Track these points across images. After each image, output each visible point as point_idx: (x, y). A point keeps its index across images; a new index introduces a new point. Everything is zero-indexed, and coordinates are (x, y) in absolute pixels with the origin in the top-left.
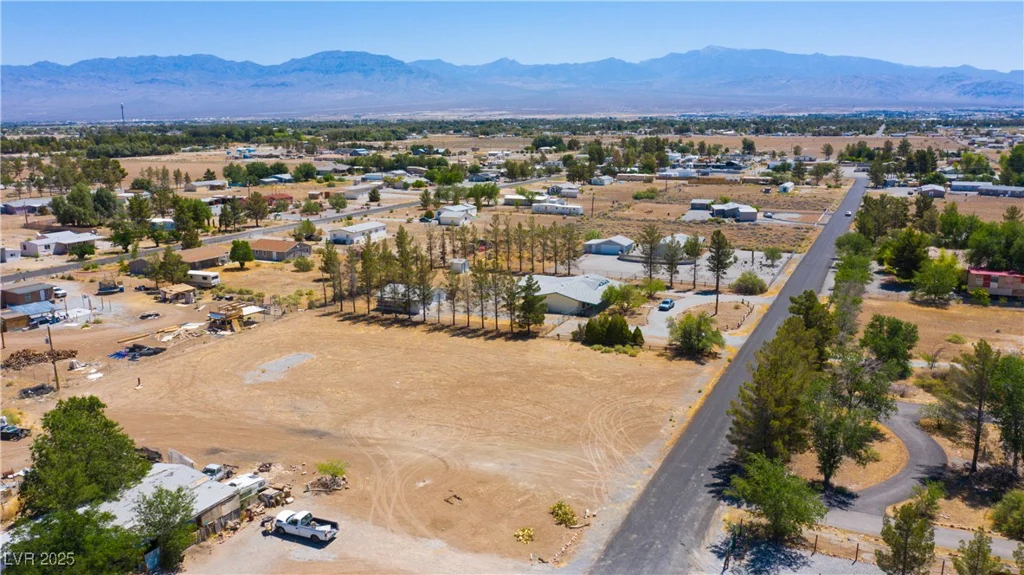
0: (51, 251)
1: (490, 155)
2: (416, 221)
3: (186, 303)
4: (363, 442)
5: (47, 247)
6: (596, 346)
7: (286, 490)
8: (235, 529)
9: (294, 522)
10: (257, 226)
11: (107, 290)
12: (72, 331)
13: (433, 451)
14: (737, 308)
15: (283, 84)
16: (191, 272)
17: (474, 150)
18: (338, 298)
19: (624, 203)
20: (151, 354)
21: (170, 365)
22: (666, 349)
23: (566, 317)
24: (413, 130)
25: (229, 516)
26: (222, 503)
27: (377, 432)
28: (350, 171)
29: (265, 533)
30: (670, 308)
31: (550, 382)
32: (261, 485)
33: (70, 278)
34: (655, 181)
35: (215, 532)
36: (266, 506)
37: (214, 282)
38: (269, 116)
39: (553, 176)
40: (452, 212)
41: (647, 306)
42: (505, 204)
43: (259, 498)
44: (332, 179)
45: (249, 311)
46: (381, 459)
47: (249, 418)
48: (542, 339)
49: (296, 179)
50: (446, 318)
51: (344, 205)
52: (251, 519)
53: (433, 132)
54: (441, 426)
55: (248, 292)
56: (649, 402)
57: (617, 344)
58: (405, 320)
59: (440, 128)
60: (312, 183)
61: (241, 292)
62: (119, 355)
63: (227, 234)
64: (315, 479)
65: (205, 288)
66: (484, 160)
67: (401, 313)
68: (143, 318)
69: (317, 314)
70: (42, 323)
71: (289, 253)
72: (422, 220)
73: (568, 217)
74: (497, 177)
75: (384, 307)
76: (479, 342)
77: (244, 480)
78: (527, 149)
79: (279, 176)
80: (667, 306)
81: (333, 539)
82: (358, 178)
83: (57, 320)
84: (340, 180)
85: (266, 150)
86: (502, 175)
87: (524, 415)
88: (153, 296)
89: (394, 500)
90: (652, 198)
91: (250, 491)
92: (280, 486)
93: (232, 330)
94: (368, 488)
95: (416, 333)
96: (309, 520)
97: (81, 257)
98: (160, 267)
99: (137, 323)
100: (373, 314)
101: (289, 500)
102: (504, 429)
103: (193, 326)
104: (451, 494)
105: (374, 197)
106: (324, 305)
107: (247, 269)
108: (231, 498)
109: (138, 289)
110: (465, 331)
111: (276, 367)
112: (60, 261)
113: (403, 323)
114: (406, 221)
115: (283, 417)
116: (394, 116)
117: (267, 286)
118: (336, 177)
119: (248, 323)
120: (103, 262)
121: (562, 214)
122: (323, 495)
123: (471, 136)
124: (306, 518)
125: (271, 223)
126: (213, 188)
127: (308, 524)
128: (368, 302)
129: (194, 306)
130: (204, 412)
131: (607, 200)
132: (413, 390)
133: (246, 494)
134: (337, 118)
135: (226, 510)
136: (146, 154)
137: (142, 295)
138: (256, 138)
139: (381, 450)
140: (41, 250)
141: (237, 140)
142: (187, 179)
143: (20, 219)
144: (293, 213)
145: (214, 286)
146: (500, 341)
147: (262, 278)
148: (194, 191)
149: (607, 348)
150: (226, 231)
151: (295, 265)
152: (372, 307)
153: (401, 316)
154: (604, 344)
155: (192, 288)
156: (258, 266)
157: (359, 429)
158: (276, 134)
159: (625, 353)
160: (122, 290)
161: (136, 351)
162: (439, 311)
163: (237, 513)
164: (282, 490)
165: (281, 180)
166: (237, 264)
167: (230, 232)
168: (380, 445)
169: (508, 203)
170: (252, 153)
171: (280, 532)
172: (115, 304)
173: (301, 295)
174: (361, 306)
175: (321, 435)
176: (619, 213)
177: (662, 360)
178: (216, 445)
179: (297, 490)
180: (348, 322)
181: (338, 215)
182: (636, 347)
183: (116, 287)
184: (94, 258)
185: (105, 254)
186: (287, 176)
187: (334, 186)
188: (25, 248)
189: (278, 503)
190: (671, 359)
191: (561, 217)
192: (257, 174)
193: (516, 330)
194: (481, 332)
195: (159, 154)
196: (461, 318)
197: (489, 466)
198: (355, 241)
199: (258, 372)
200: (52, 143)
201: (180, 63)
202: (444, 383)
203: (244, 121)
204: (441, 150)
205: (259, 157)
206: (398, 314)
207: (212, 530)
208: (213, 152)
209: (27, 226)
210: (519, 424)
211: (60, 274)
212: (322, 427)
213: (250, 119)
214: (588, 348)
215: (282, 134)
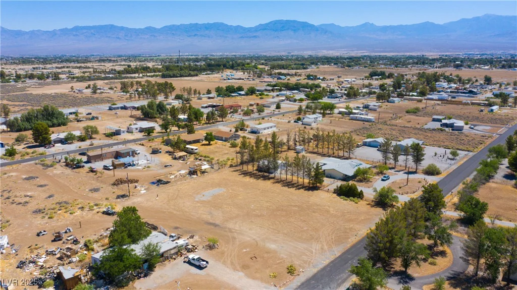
0: (138, 131)
1: (345, 81)
2: (292, 121)
3: (183, 160)
4: (230, 230)
5: (137, 129)
6: (342, 197)
7: (196, 246)
8: (175, 259)
9: (194, 259)
10: (222, 121)
11: (155, 152)
12: (139, 170)
13: (254, 237)
14: (420, 182)
15: (255, 37)
16: (187, 146)
17: (339, 77)
18: (242, 163)
19: (399, 115)
20: (164, 184)
21: (170, 189)
22: (373, 201)
23: (336, 180)
24: (313, 63)
25: (174, 254)
26: (171, 249)
27: (237, 227)
28: (273, 90)
29: (184, 262)
30: (387, 180)
31: (314, 212)
32: (187, 244)
33: (143, 145)
34: (424, 101)
35: (168, 259)
36: (188, 252)
37: (196, 151)
38: (247, 52)
39: (371, 96)
40: (310, 118)
41: (377, 177)
42: (338, 113)
43: (186, 249)
44: (263, 94)
45: (206, 166)
46: (234, 238)
47: (192, 215)
48: (320, 191)
49: (247, 94)
50: (284, 176)
51: (263, 111)
52: (181, 256)
53: (323, 65)
54: (261, 227)
55: (208, 157)
56: (351, 226)
57: (351, 196)
58: (267, 176)
59: (328, 62)
60: (254, 96)
61: (205, 157)
62: (153, 183)
63: (209, 125)
64: (207, 243)
65: (192, 154)
66: (341, 84)
67: (266, 172)
68: (166, 166)
69: (233, 170)
70: (129, 166)
71: (230, 138)
72: (295, 122)
73: (366, 123)
74: (342, 96)
75: (260, 169)
76: (293, 190)
77: (181, 242)
78: (366, 77)
79: (239, 92)
80: (385, 179)
81: (206, 267)
82: (275, 94)
83: (134, 165)
84: (267, 95)
85: (239, 74)
86: (345, 94)
87: (296, 226)
88: (171, 156)
89: (233, 255)
90: (416, 113)
91: (182, 246)
92: (194, 245)
93: (197, 175)
94: (226, 249)
95: (268, 183)
96: (199, 259)
97: (149, 134)
98: (175, 144)
99: (163, 169)
100: (255, 172)
101: (196, 250)
102: (285, 232)
103: (183, 172)
104: (254, 256)
105: (278, 107)
106: (236, 166)
107: (211, 145)
108: (175, 248)
109: (167, 152)
110: (289, 184)
111: (208, 194)
112: (140, 135)
113: (265, 178)
114: (287, 121)
115: (205, 216)
116: (306, 54)
117: (217, 154)
118: (265, 93)
119: (203, 172)
120: (156, 137)
121: (363, 121)
122: (208, 250)
123: (341, 67)
124: (198, 258)
125: (229, 120)
126: (209, 98)
127: (199, 261)
128: (253, 166)
129: (185, 162)
130: (177, 211)
131: (391, 113)
132: (257, 210)
133: (180, 247)
134: (278, 54)
135: (173, 252)
136: (186, 76)
137: (167, 155)
138: (236, 68)
139: (235, 235)
140: (134, 130)
141: (228, 68)
142: (199, 93)
143: (129, 112)
144: (240, 114)
145: (196, 153)
146: (302, 190)
147: (216, 150)
148: (201, 99)
149: (347, 198)
150: (208, 123)
151: (231, 144)
152: (254, 169)
153: (266, 174)
154: (346, 196)
155: (186, 154)
156: (216, 143)
157: (230, 225)
158: (246, 66)
159: (354, 201)
160: (160, 152)
161: (159, 182)
162: (281, 173)
163: (176, 253)
164: (194, 246)
165: (240, 94)
166: (207, 142)
167: (210, 124)
168: (236, 232)
169: (340, 113)
170: (233, 77)
171: (189, 263)
172: (157, 158)
173: (229, 160)
174: (250, 168)
175: (215, 225)
176: (394, 122)
177: (369, 206)
178: (178, 226)
179: (200, 247)
180: (243, 175)
181: (259, 116)
182: (359, 199)
183: (158, 151)
184: (154, 135)
185: (158, 133)
186: (243, 93)
187: (263, 99)
188: (128, 129)
189: (192, 251)
190: (373, 206)
191: (362, 122)
192: (230, 91)
193: (311, 186)
194: (295, 185)
195: (192, 76)
196: (289, 177)
197: (273, 246)
198: (261, 132)
199: (202, 196)
200: (148, 70)
201: (208, 27)
202: (271, 208)
203: (235, 55)
204: (321, 78)
205: (235, 79)
206: (265, 173)
207: (167, 258)
208: (216, 75)
209: (131, 117)
210: (292, 230)
211: (139, 142)
212: (217, 222)
213: (238, 54)
214: (338, 197)
215: (249, 66)
